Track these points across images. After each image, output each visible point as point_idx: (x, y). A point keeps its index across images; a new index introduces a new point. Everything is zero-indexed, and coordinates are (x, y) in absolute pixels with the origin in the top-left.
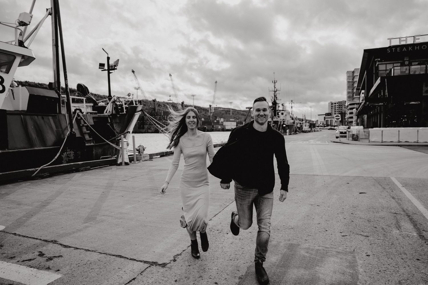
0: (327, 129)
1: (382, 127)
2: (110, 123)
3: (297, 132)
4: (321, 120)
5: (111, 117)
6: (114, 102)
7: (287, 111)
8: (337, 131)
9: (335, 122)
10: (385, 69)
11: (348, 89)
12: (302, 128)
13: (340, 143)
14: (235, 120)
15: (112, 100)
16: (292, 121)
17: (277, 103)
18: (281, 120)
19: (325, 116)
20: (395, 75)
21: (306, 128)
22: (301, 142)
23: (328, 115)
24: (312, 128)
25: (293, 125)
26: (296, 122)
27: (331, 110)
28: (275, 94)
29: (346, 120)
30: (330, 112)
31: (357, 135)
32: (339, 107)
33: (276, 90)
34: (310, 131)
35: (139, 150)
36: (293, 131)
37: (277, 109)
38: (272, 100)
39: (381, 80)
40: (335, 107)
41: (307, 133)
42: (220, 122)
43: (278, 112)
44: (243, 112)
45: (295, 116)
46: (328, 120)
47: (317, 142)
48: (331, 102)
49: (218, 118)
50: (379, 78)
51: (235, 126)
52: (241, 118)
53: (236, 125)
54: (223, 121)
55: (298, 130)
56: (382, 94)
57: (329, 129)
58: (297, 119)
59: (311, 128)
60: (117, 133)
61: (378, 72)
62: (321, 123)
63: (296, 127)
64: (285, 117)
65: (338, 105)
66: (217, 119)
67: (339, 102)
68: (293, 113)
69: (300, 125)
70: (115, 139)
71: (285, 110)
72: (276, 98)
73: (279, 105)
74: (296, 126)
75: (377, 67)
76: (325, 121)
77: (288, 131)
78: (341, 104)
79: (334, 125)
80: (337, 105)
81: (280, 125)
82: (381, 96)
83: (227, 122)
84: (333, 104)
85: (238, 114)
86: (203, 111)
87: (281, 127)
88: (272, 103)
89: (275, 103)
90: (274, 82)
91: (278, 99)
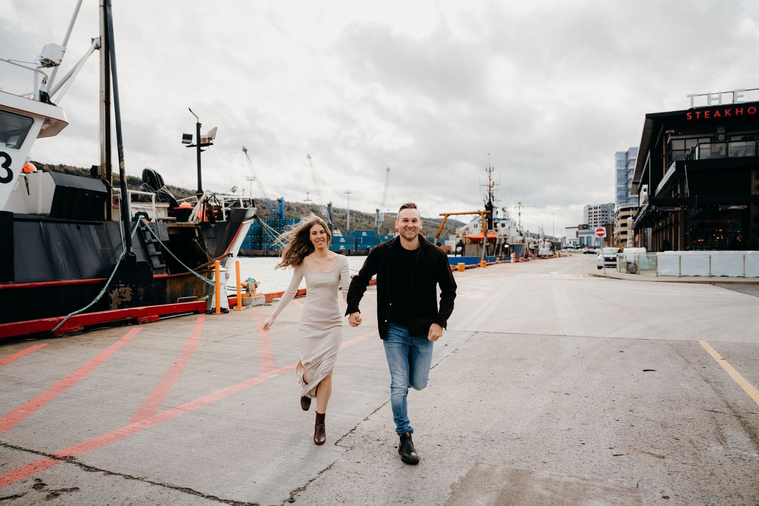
0: (581, 252)
1: (680, 250)
2: (197, 238)
3: (529, 258)
4: (571, 237)
5: (200, 227)
6: (206, 202)
7: (511, 221)
8: (600, 255)
9: (595, 240)
10: (684, 148)
11: (617, 183)
12: (538, 251)
13: (605, 277)
15: (203, 198)
16: (521, 238)
17: (494, 207)
18: (501, 236)
19: (577, 229)
20: (702, 158)
21: (544, 250)
22: (536, 275)
23: (584, 229)
24: (556, 251)
25: (522, 245)
26: (528, 239)
27: (589, 220)
28: (491, 192)
29: (615, 236)
30: (587, 223)
31: (635, 264)
32: (603, 213)
33: (492, 183)
34: (552, 255)
35: (247, 288)
36: (523, 257)
37: (494, 216)
38: (484, 201)
39: (677, 167)
40: (596, 214)
41: (546, 259)
43: (495, 222)
45: (525, 230)
46: (584, 237)
47: (564, 276)
48: (589, 206)
49: (391, 231)
50: (674, 164)
52: (431, 232)
55: (530, 253)
56: (679, 192)
57: (585, 253)
58: (529, 235)
59: (554, 251)
60: (211, 255)
61: (671, 153)
62: (570, 243)
63: (528, 249)
64: (508, 230)
65: (600, 210)
66: (390, 234)
67: (602, 205)
68: (521, 224)
69: (534, 245)
70: (206, 268)
71: (508, 219)
72: (491, 198)
73: (497, 210)
74: (527, 246)
75: (670, 145)
76: (577, 238)
77: (512, 255)
78: (605, 210)
79: (593, 245)
80: (598, 210)
81: (499, 245)
82: (678, 194)
84: (592, 209)
85: (426, 225)
86: (365, 219)
87: (501, 249)
88: (486, 206)
89: (490, 207)
90: (488, 170)
91: (495, 199)
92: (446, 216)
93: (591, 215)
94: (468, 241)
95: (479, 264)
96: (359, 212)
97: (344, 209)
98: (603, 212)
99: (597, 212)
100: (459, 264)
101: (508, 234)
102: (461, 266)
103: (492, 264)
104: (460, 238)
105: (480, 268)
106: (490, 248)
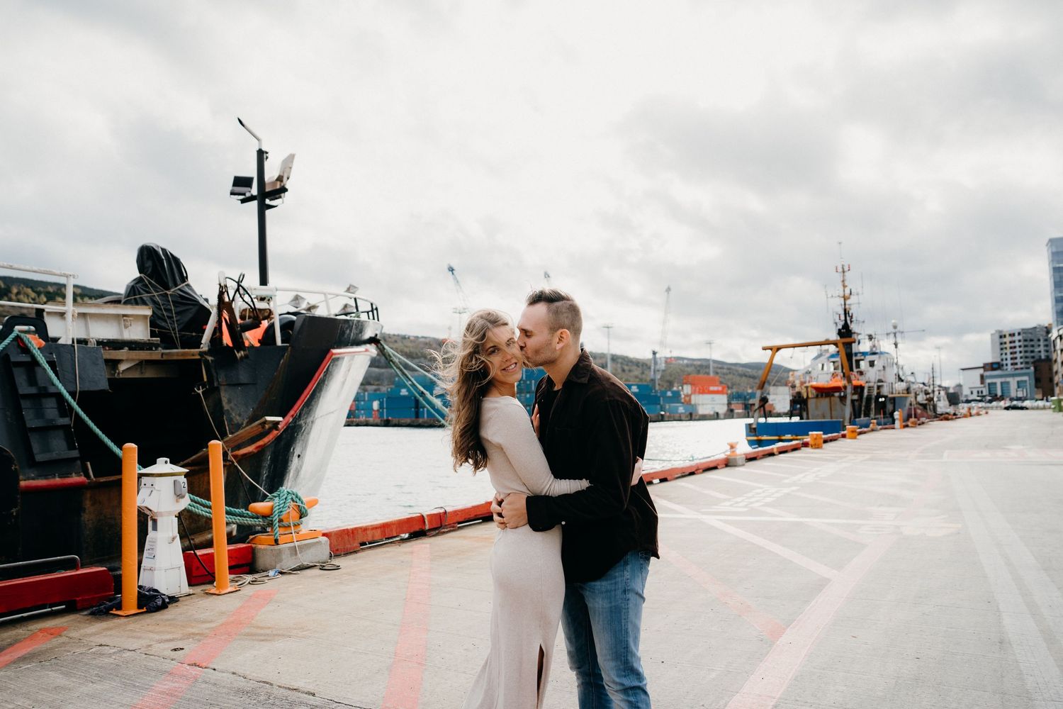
0: (997, 407)
2: (204, 385)
4: (970, 383)
5: (210, 359)
7: (884, 356)
9: (1016, 387)
11: (1055, 290)
12: (935, 406)
14: (723, 388)
16: (904, 386)
17: (854, 333)
18: (869, 382)
19: (981, 371)
23: (993, 369)
25: (906, 397)
27: (1002, 354)
28: (847, 307)
30: (999, 360)
32: (1026, 343)
33: (847, 292)
37: (855, 348)
38: (836, 323)
40: (1012, 345)
41: (952, 419)
42: (683, 396)
43: (858, 358)
44: (744, 369)
46: (995, 384)
48: (1000, 332)
49: (676, 385)
51: (723, 404)
52: (739, 384)
53: (726, 402)
54: (690, 392)
57: (1007, 408)
62: (972, 393)
64: (882, 372)
65: (1020, 337)
66: (675, 388)
67: (1023, 329)
69: (925, 397)
71: (881, 353)
72: (848, 319)
73: (860, 337)
74: (913, 399)
76: (982, 386)
77: (896, 415)
78: (1030, 336)
79: (1013, 394)
80: (1017, 338)
81: (869, 398)
83: (701, 395)
84: (1005, 336)
85: (730, 373)
86: (636, 367)
87: (873, 406)
88: (840, 333)
89: (846, 332)
90: (840, 270)
91: (854, 319)
92: (774, 350)
93: (1005, 346)
94: (812, 393)
95: (843, 432)
96: (627, 357)
97: (603, 354)
98: (1025, 340)
99: (1014, 342)
100: (812, 435)
101: (883, 379)
102: (815, 436)
103: (865, 433)
104: (797, 390)
105: (847, 441)
106: (856, 404)
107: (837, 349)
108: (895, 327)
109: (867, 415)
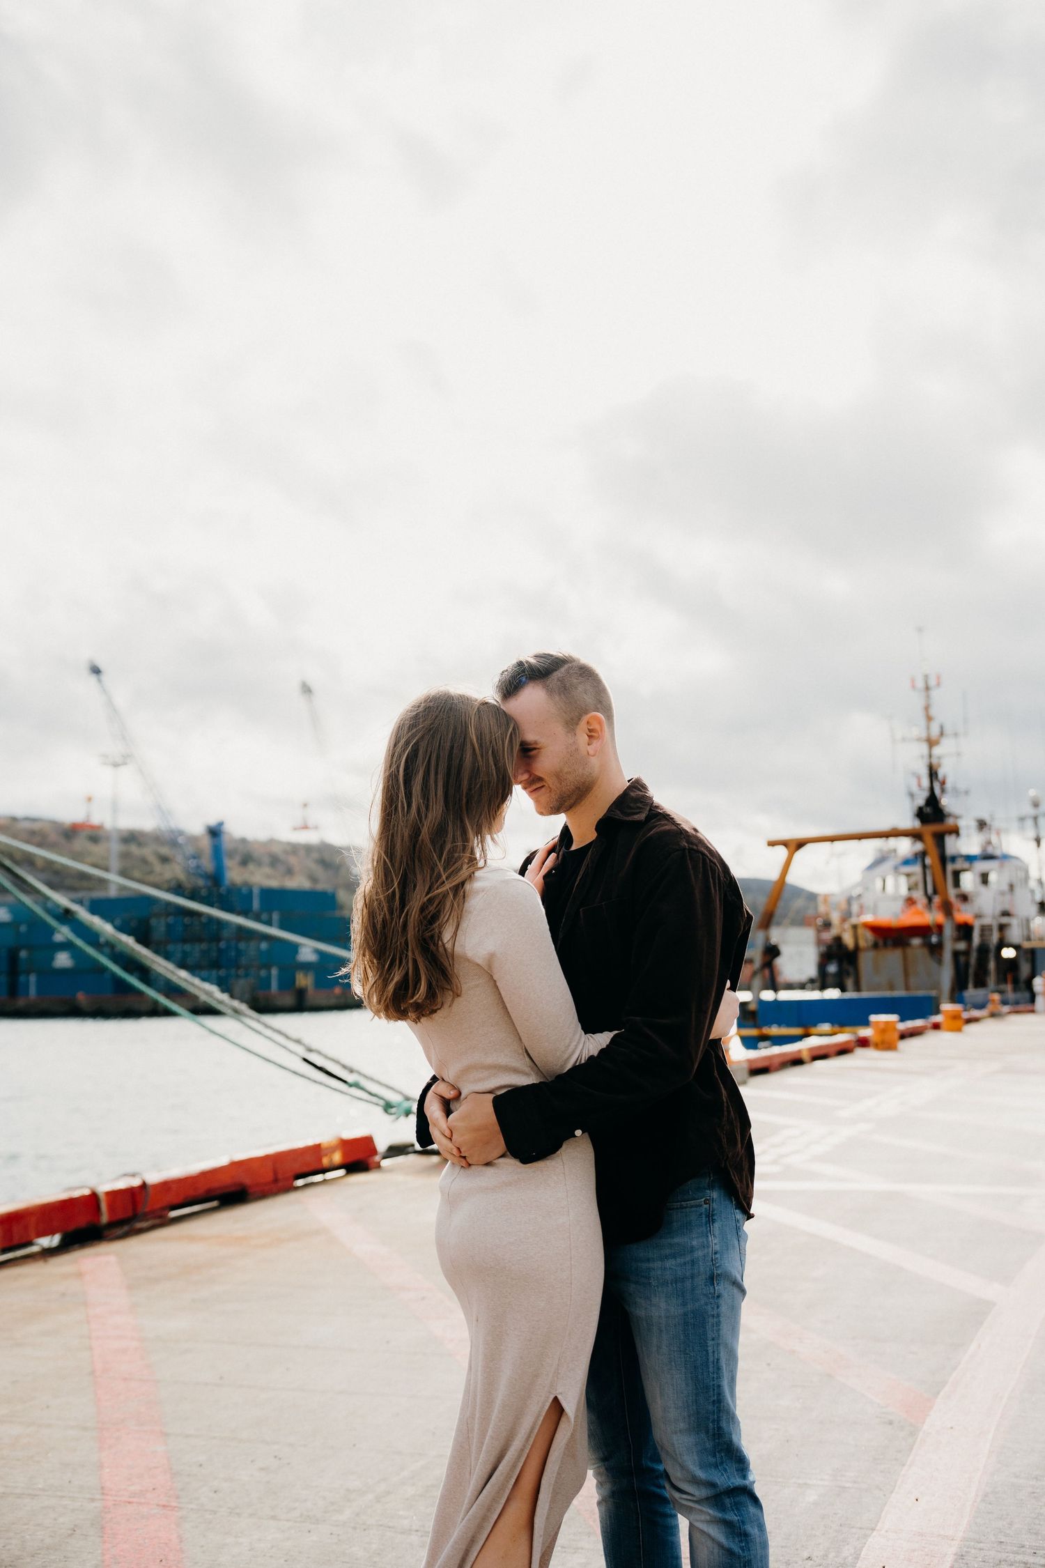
7: (1011, 861)
17: (950, 815)
18: (984, 916)
28: (934, 761)
33: (935, 731)
37: (952, 846)
38: (912, 795)
43: (959, 865)
64: (1008, 897)
71: (1006, 857)
72: (938, 787)
73: (960, 823)
77: (1038, 984)
81: (983, 950)
87: (992, 965)
88: (921, 814)
89: (933, 813)
90: (920, 684)
91: (948, 785)
92: (793, 846)
94: (867, 938)
95: (935, 1019)
100: (877, 1023)
101: (1013, 911)
102: (882, 1026)
103: (975, 1020)
104: (834, 932)
105: (944, 1037)
106: (962, 959)
107: (919, 846)
108: (1036, 805)
109: (981, 983)
